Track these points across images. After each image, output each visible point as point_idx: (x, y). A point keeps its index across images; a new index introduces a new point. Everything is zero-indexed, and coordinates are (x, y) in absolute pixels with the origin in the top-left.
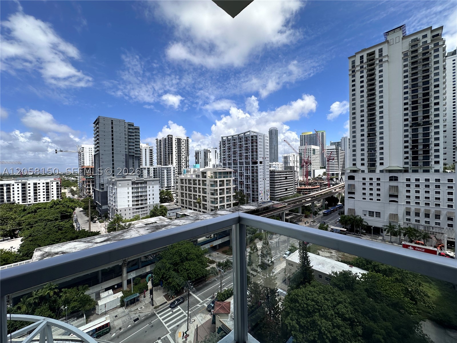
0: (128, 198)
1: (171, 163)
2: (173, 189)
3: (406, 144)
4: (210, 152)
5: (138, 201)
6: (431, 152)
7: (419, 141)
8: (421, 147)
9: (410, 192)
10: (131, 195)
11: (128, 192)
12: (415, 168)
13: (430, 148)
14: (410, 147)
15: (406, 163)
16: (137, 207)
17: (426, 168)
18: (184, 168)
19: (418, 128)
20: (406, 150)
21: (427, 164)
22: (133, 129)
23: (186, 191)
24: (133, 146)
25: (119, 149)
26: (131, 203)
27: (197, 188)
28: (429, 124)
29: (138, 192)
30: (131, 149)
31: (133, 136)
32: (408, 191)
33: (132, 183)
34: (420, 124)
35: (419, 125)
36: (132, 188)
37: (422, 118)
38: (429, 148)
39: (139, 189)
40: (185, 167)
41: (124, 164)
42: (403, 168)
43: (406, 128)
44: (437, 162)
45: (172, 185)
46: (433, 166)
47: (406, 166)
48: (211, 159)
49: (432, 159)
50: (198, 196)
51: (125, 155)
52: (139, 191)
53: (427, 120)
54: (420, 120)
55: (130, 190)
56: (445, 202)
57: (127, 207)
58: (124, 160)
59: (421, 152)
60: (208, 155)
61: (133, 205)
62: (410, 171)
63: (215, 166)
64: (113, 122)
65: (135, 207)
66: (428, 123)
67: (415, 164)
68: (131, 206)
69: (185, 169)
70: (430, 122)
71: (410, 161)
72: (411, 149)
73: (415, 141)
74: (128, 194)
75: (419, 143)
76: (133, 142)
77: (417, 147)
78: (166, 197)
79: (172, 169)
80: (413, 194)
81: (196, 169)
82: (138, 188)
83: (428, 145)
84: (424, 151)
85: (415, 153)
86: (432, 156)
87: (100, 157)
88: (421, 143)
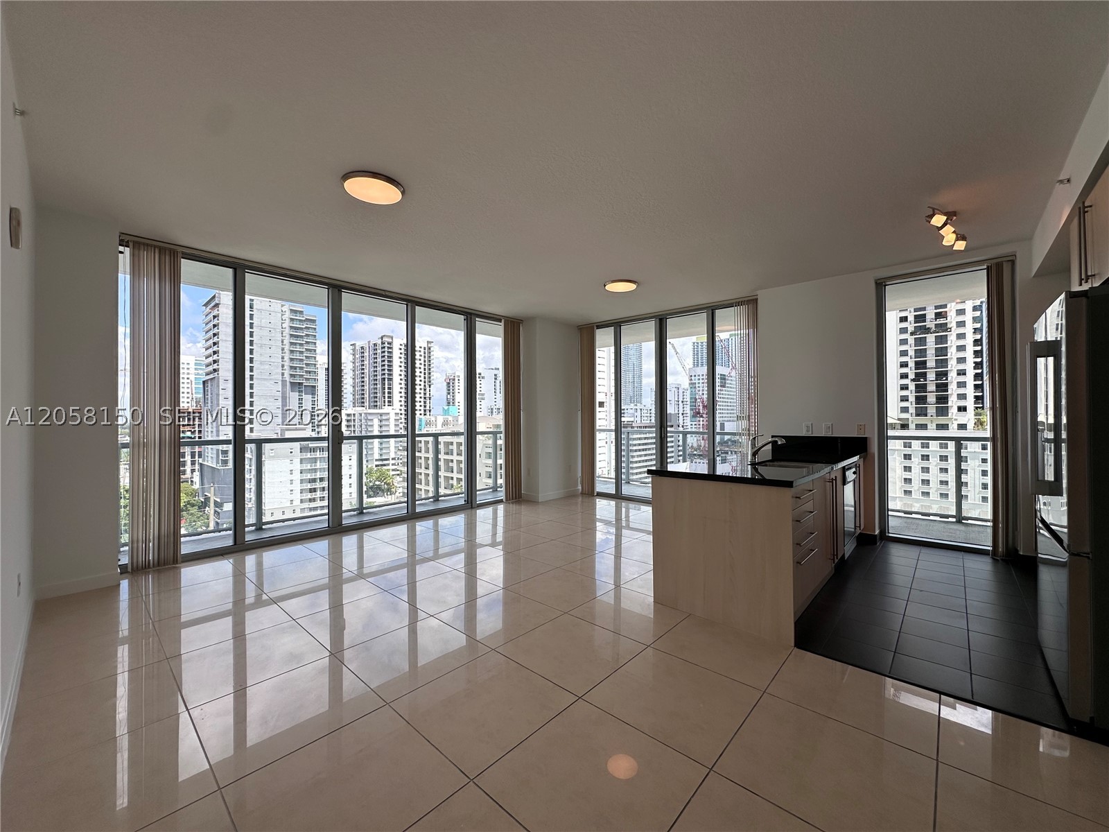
0: (291, 484)
1: (389, 402)
2: (393, 465)
3: (904, 370)
4: (483, 378)
5: (313, 490)
6: (950, 387)
7: (929, 365)
8: (931, 376)
9: (910, 471)
10: (297, 476)
11: (291, 471)
12: (921, 420)
13: (949, 379)
14: (912, 376)
15: (905, 410)
16: (313, 505)
17: (942, 420)
18: (421, 414)
19: (926, 337)
20: (904, 381)
21: (943, 411)
22: (300, 321)
23: (426, 468)
24: (301, 360)
25: (267, 367)
26: (297, 497)
27: (455, 461)
28: (946, 330)
29: (315, 470)
30: (295, 368)
31: (302, 337)
32: (908, 469)
33: (301, 449)
34: (929, 328)
35: (927, 330)
36: (301, 460)
37: (934, 317)
38: (947, 379)
39: (316, 462)
40: (422, 412)
41: (279, 403)
42: (899, 419)
43: (903, 336)
44: (962, 409)
45: (392, 455)
46: (954, 417)
47: (904, 416)
48: (483, 395)
49: (953, 402)
50: (455, 479)
51: (280, 383)
52: (318, 467)
53: (942, 321)
54: (929, 320)
55: (297, 466)
56: (977, 491)
57: (288, 504)
58: (280, 394)
59: (931, 387)
60: (478, 386)
61: (302, 501)
62: (912, 426)
63: (494, 410)
64: (254, 302)
65: (306, 505)
66: (944, 327)
67: (921, 412)
68: (297, 502)
69: (422, 417)
70: (949, 326)
71: (911, 405)
72: (913, 380)
73: (921, 365)
74: (291, 474)
75: (929, 368)
76: (301, 352)
77: (924, 375)
78: (377, 483)
79: (392, 417)
80: (916, 475)
81: (450, 418)
82: (315, 460)
83: (945, 374)
84: (938, 386)
85: (921, 388)
86: (953, 396)
87: (221, 387)
88: (932, 368)
